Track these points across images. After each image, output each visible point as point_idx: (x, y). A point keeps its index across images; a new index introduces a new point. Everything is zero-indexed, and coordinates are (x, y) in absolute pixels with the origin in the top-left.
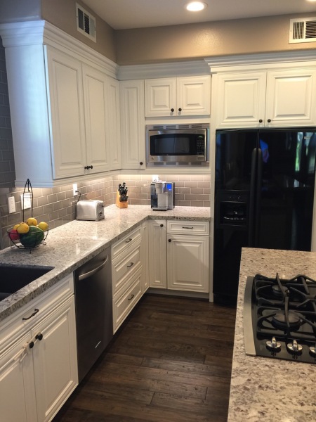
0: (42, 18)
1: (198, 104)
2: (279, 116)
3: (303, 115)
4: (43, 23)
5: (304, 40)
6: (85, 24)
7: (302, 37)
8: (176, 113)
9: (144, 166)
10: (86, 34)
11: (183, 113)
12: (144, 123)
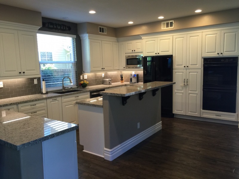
0: (87, 33)
1: (140, 49)
2: (161, 52)
3: (168, 51)
4: (87, 34)
5: (170, 28)
6: (102, 30)
7: (168, 27)
8: (134, 51)
9: (125, 69)
10: (103, 33)
11: (136, 52)
12: (125, 55)
